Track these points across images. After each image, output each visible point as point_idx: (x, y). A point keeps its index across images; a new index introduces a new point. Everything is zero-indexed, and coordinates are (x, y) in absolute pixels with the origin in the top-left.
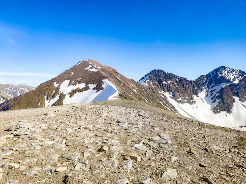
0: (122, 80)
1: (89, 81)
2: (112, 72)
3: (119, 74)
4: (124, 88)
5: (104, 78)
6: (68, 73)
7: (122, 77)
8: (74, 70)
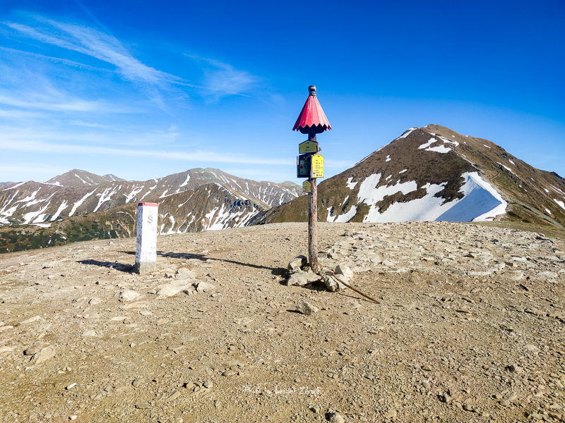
0: (518, 174)
1: (426, 177)
2: (491, 154)
3: (512, 158)
4: (525, 196)
5: (468, 168)
6: (379, 159)
7: (521, 166)
8: (392, 151)
